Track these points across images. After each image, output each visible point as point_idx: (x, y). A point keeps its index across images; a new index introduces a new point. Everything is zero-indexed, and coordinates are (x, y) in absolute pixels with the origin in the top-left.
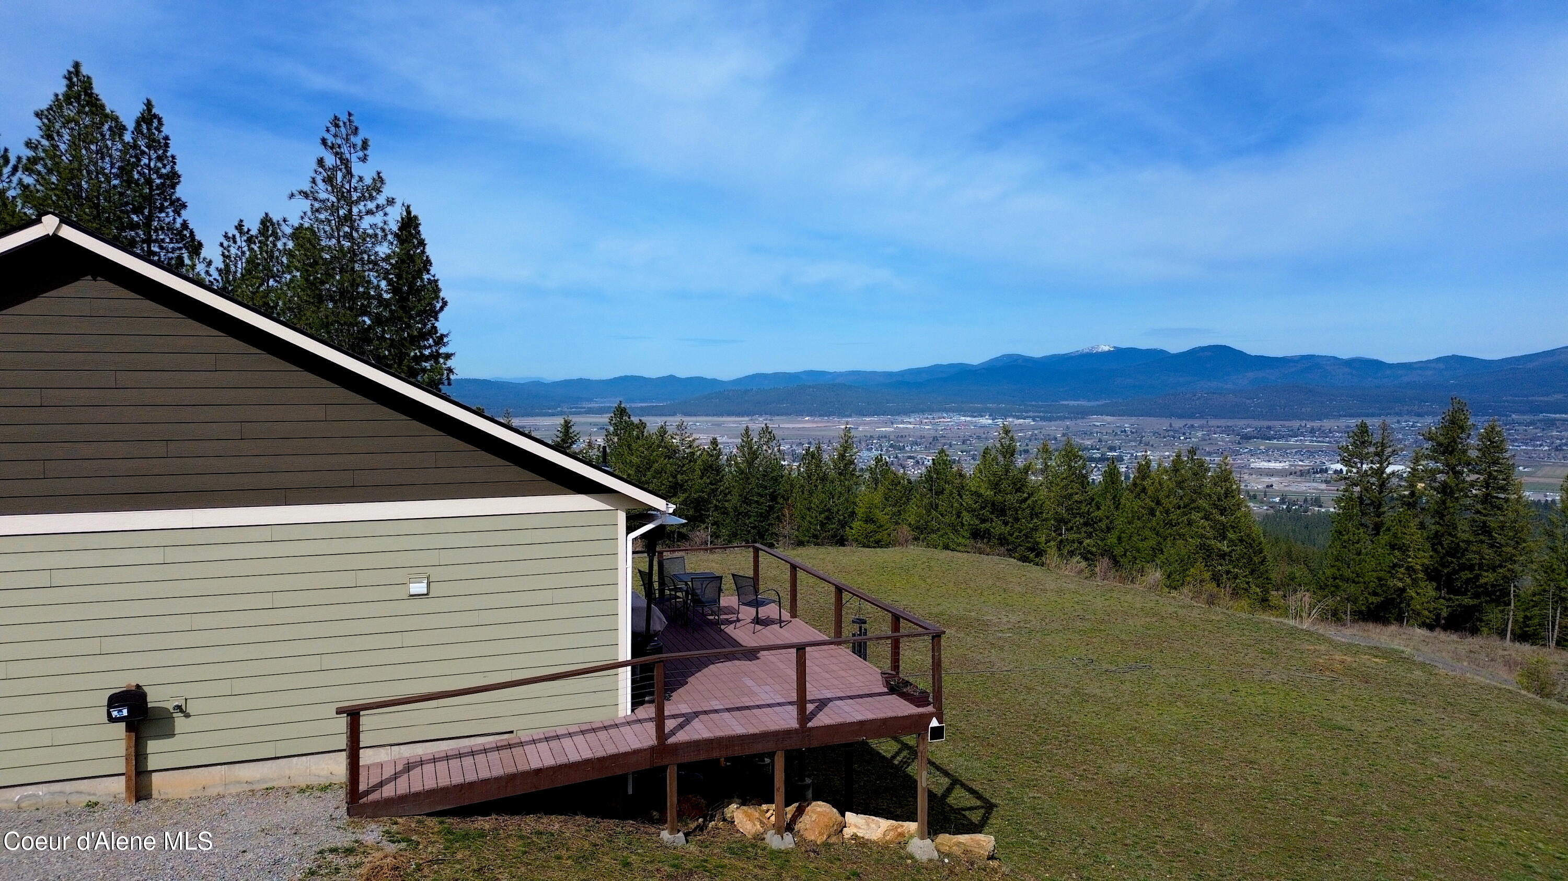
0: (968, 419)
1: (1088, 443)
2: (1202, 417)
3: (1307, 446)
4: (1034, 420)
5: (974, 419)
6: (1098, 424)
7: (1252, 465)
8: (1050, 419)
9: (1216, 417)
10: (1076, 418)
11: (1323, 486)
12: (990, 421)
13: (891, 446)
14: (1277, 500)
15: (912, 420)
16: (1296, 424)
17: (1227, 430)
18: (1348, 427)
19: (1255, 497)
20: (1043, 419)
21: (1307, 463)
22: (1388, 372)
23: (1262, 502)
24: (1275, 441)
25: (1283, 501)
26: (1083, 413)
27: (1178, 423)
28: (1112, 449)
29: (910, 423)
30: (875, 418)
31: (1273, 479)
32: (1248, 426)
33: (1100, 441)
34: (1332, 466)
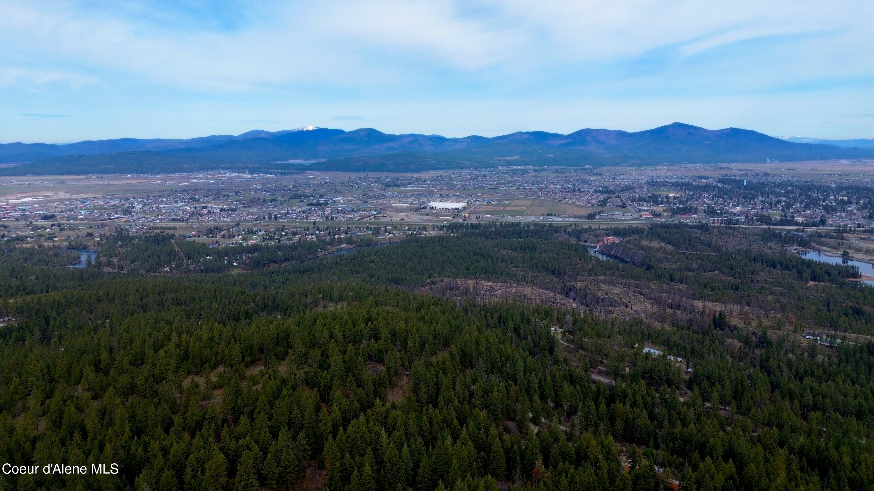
0: (236, 174)
1: (308, 191)
2: (364, 171)
3: (416, 191)
4: (275, 175)
5: (240, 175)
6: (311, 177)
7: (393, 205)
8: (285, 174)
9: (372, 171)
10: (299, 173)
11: (426, 217)
12: (250, 176)
13: (191, 198)
14: (407, 228)
15: (201, 176)
16: (409, 175)
17: (378, 180)
18: (433, 177)
19: (396, 227)
20: (281, 174)
21: (417, 202)
22: (447, 143)
23: (400, 230)
24: (401, 188)
25: (409, 229)
26: (302, 169)
27: (353, 176)
28: (321, 196)
29: (200, 178)
30: (176, 175)
31: (403, 214)
32: (387, 176)
33: (314, 190)
34: (429, 204)
